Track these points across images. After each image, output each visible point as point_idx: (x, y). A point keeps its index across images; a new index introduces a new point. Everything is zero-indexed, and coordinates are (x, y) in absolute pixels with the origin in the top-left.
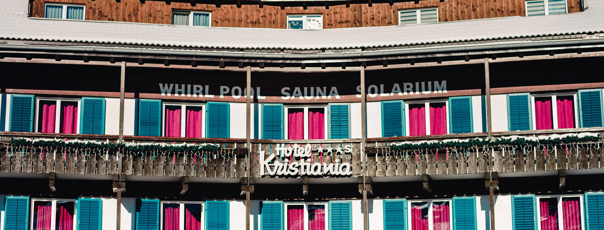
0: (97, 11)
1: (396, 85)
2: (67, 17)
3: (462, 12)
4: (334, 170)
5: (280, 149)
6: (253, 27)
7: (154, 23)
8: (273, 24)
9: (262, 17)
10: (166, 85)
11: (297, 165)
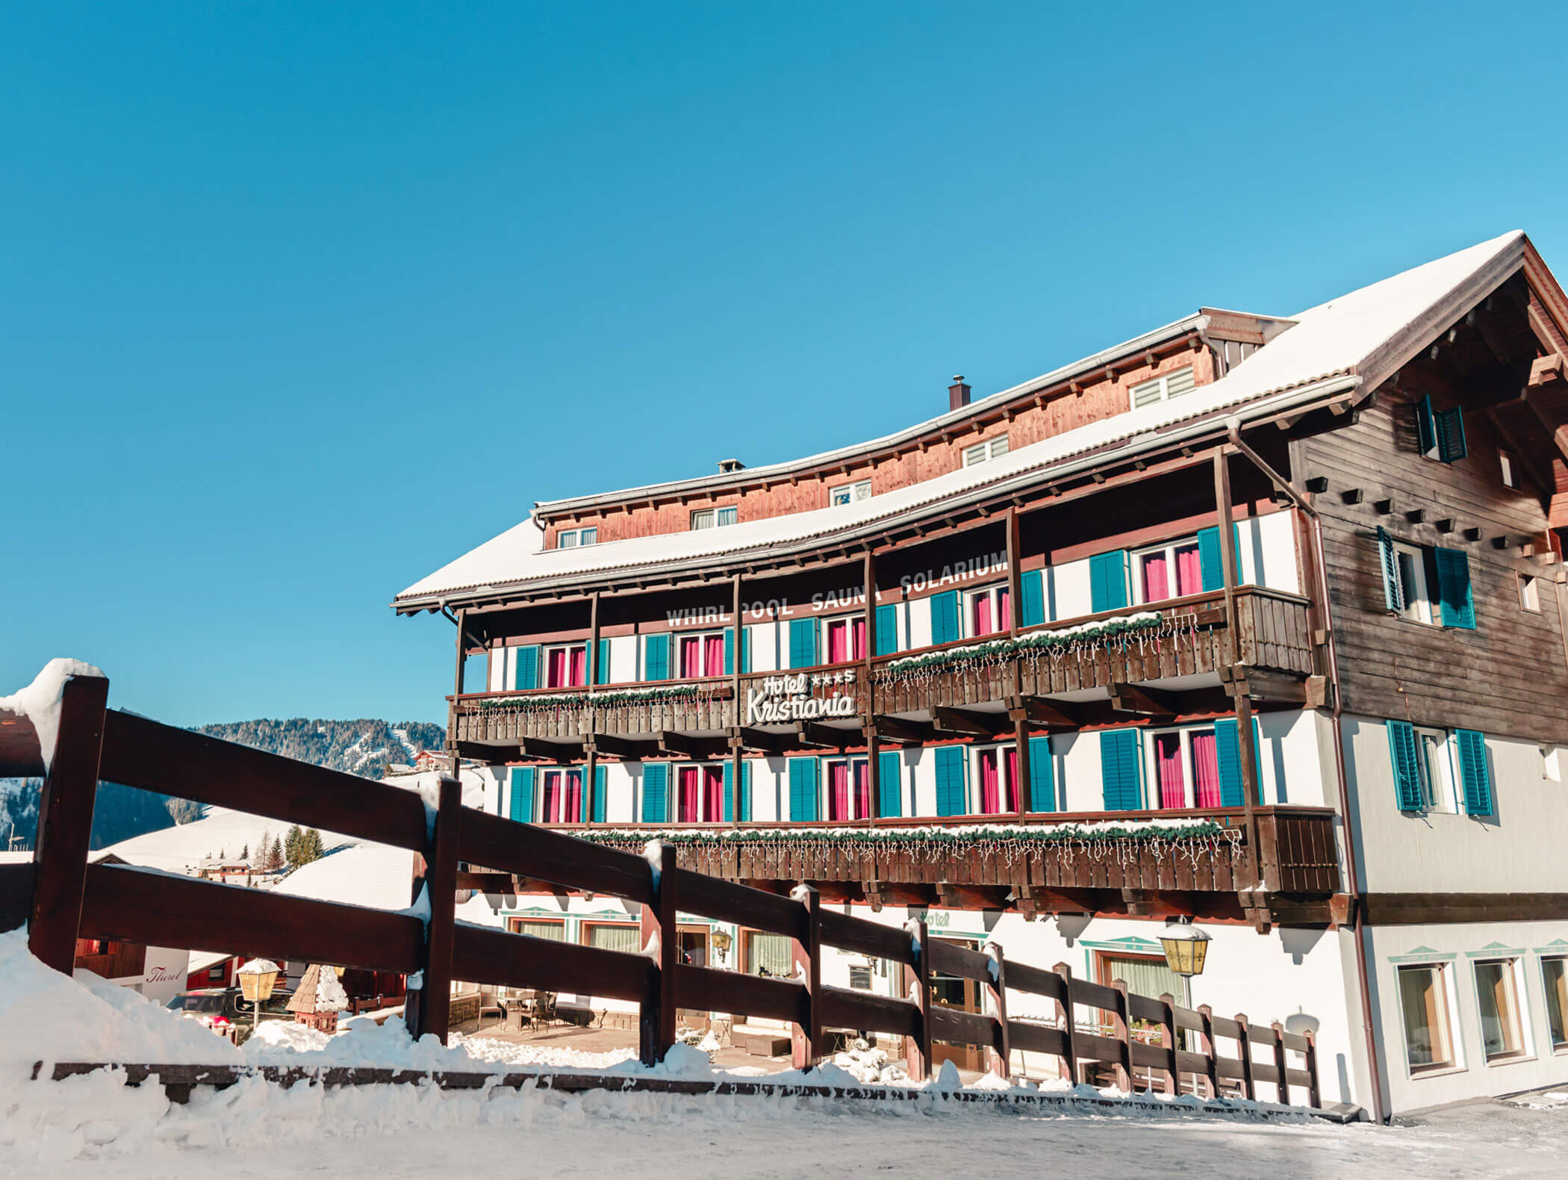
0: (609, 531)
1: (947, 568)
2: (582, 544)
3: (1039, 432)
4: (831, 709)
5: (770, 684)
6: (786, 514)
7: (670, 532)
8: (813, 506)
9: (798, 498)
10: (675, 612)
11: (788, 706)
